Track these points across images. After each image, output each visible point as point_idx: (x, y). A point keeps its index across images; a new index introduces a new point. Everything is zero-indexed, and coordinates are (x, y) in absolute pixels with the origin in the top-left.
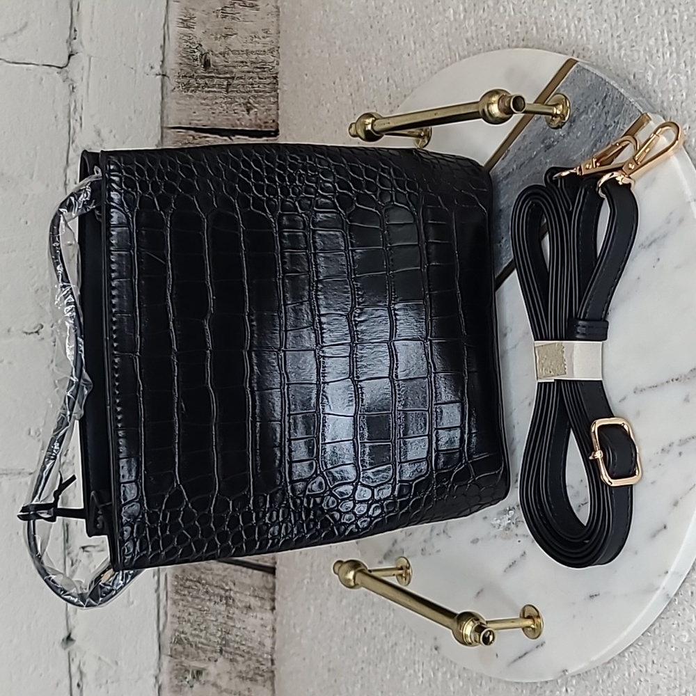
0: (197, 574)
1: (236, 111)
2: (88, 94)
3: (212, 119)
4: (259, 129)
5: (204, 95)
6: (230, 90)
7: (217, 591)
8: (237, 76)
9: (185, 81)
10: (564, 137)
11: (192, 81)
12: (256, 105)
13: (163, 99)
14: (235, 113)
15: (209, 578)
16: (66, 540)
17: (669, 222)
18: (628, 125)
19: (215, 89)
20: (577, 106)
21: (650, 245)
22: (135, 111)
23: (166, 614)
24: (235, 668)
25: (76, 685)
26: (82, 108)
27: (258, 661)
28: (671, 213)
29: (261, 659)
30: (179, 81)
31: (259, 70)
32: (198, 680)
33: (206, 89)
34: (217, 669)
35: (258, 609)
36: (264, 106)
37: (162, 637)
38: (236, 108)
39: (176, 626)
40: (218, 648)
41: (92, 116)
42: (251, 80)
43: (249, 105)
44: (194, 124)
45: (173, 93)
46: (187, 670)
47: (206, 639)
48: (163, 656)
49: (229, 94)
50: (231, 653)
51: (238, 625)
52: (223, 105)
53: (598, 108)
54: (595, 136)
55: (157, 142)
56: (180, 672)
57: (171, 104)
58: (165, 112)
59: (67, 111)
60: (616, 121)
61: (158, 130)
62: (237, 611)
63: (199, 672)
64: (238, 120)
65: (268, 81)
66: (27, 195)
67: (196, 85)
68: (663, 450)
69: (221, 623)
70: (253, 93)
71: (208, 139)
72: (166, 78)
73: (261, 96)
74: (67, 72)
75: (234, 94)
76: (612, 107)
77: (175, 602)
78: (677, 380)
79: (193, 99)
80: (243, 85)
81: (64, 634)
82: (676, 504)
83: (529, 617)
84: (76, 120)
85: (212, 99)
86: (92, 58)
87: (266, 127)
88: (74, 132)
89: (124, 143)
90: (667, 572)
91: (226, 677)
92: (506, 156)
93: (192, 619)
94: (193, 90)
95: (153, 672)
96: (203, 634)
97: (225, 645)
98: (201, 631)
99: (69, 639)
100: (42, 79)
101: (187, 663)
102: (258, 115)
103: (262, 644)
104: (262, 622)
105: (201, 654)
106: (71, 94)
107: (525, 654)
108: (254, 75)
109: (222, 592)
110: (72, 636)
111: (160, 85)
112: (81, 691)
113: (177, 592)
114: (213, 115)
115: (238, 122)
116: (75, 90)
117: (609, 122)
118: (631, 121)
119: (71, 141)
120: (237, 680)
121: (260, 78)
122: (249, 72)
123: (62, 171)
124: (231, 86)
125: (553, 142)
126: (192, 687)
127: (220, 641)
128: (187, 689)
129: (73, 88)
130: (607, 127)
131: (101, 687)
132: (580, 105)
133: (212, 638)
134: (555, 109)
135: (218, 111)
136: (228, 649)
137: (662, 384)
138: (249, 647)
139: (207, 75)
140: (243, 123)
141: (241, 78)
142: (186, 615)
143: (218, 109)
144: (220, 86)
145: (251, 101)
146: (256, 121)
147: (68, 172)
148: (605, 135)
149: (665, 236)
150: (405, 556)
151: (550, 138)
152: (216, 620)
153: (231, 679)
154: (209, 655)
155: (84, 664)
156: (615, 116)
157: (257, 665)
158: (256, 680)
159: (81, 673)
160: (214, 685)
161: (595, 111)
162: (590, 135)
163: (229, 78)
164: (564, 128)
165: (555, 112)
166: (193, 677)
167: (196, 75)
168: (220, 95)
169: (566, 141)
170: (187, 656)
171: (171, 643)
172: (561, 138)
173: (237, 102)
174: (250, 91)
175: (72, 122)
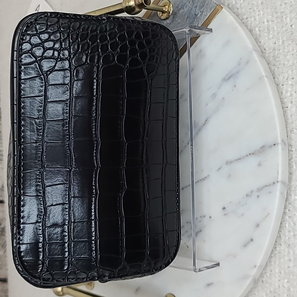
10: (170, 24)
17: (239, 64)
18: (209, 12)
20: (176, 6)
21: (229, 78)
28: (241, 59)
53: (190, 5)
54: (189, 21)
60: (202, 11)
68: (247, 195)
76: (199, 4)
78: (253, 154)
82: (258, 226)
90: (255, 266)
117: (198, 12)
118: (211, 10)
130: (196, 15)
132: (179, 4)
134: (164, 8)
137: (244, 157)
148: (196, 20)
149: (238, 73)
156: (201, 8)
161: (188, 7)
162: (187, 20)
164: (170, 19)
165: (164, 10)
169: (172, 26)
172: (168, 24)
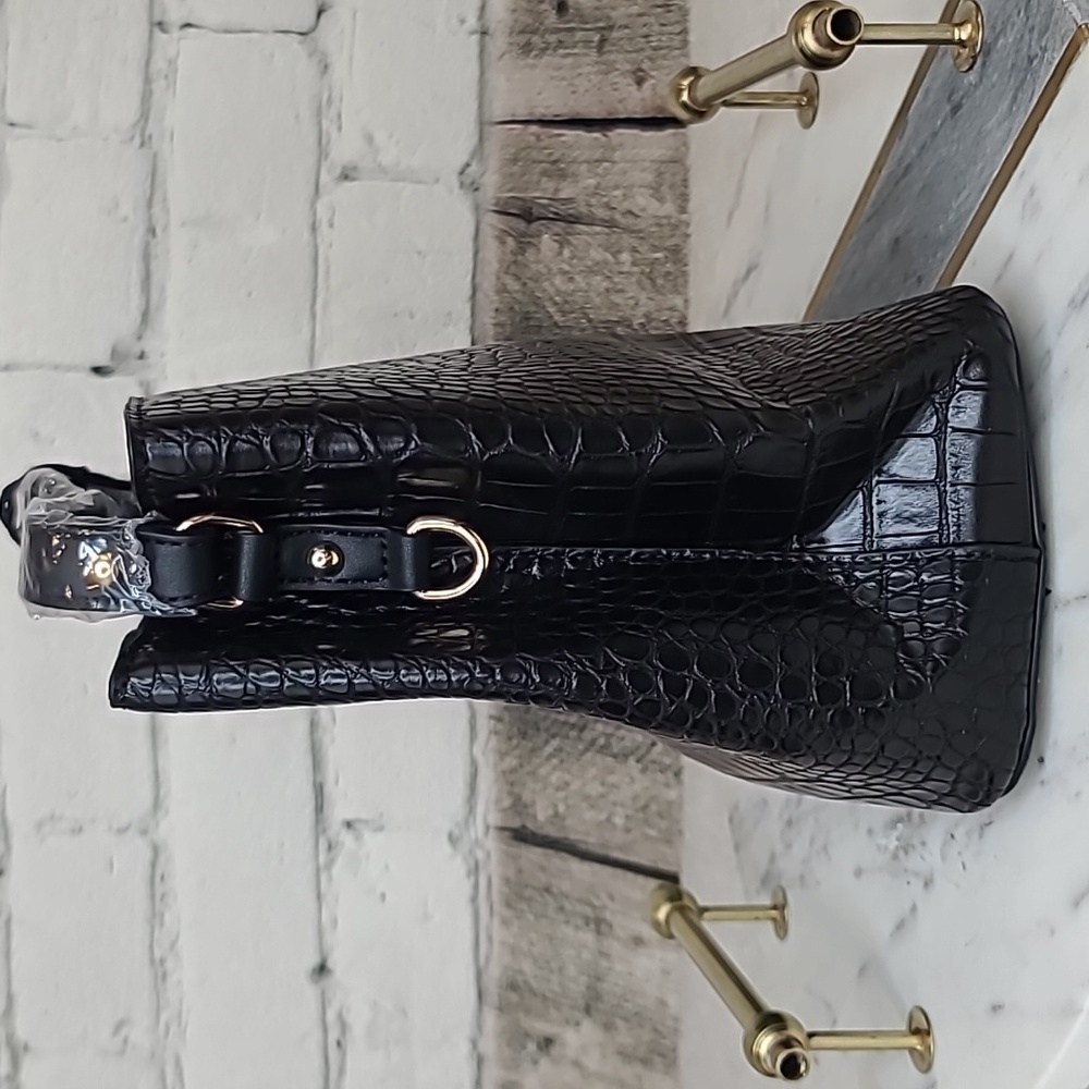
0: (543, 879)
1: (616, 86)
2: (350, 74)
3: (571, 103)
4: (660, 116)
5: (557, 60)
6: (606, 49)
7: (580, 908)
8: (619, 23)
9: (523, 39)
10: (975, 86)
11: (536, 39)
12: (653, 73)
13: (482, 74)
14: (616, 90)
15: (565, 886)
16: (319, 808)
18: (1059, 53)
19: (576, 51)
20: (992, 22)
21: (1084, 300)
23: (490, 939)
24: (613, 1040)
25: (334, 1042)
26: (341, 100)
29: (660, 1027)
30: (512, 40)
31: (659, 10)
32: (548, 1054)
33: (561, 51)
34: (579, 1038)
37: (484, 976)
38: (616, 80)
39: (508, 960)
40: (581, 1003)
41: (358, 112)
42: (645, 29)
43: (641, 74)
44: (539, 112)
45: (501, 63)
46: (527, 1035)
47: (561, 985)
48: (485, 1009)
49: (605, 57)
50: (605, 1013)
51: (619, 967)
52: (592, 77)
53: (1019, 22)
54: (1015, 81)
55: (470, 149)
56: (515, 1038)
57: (498, 81)
58: (486, 95)
59: (315, 106)
60: (1043, 44)
61: (472, 129)
62: (615, 944)
63: (547, 1043)
64: (620, 101)
65: (678, 28)
66: (250, 250)
67: (543, 45)
69: (587, 962)
70: (649, 52)
71: (563, 139)
72: (487, 38)
73: (664, 57)
74: (313, 40)
75: (612, 57)
76: (1038, 19)
77: (505, 922)
79: (537, 72)
80: (631, 39)
81: (312, 960)
83: (916, 1032)
84: (332, 120)
85: (572, 67)
86: (358, 15)
88: (329, 142)
89: (414, 153)
91: (596, 1054)
92: (903, 133)
93: (535, 950)
94: (537, 55)
95: (467, 1030)
96: (555, 978)
97: (595, 999)
98: (552, 971)
99: (322, 969)
100: (272, 56)
101: (527, 1023)
102: (657, 90)
103: (663, 1003)
104: (664, 966)
105: (552, 1009)
106: (322, 77)
108: (652, 20)
109: (588, 911)
110: (330, 964)
111: (477, 50)
112: (344, 1054)
113: (509, 905)
114: (574, 96)
115: (620, 107)
116: (330, 70)
117: (1036, 49)
118: (1063, 44)
119: (322, 152)
120: (617, 1060)
121: (663, 25)
122: (640, 15)
123: (308, 206)
124: (607, 44)
125: (962, 98)
126: (536, 1063)
127: (584, 990)
128: (528, 1065)
129: (326, 66)
130: (1031, 61)
131: (377, 1048)
132: (997, 18)
133: (572, 986)
134: (956, 30)
135: (581, 89)
136: (600, 1006)
138: (638, 1005)
139: (562, 26)
140: (630, 107)
141: (626, 27)
142: (524, 945)
143: (583, 85)
144: (587, 42)
145: (644, 66)
146: (653, 101)
147: (319, 207)
148: (1029, 76)
150: (783, 885)
151: (958, 91)
152: (579, 956)
153: (604, 1057)
154: (566, 1013)
155: (349, 1010)
156: (1042, 35)
157: (654, 1037)
158: (652, 1063)
159: (344, 1026)
160: (577, 1064)
161: (1016, 28)
162: (1010, 77)
163: (603, 28)
164: (975, 67)
165: (957, 38)
166: (539, 1047)
167: (542, 28)
168: (587, 60)
169: (978, 94)
170: (528, 1011)
171: (501, 987)
172: (972, 88)
173: (617, 70)
174: (642, 49)
175: (325, 124)
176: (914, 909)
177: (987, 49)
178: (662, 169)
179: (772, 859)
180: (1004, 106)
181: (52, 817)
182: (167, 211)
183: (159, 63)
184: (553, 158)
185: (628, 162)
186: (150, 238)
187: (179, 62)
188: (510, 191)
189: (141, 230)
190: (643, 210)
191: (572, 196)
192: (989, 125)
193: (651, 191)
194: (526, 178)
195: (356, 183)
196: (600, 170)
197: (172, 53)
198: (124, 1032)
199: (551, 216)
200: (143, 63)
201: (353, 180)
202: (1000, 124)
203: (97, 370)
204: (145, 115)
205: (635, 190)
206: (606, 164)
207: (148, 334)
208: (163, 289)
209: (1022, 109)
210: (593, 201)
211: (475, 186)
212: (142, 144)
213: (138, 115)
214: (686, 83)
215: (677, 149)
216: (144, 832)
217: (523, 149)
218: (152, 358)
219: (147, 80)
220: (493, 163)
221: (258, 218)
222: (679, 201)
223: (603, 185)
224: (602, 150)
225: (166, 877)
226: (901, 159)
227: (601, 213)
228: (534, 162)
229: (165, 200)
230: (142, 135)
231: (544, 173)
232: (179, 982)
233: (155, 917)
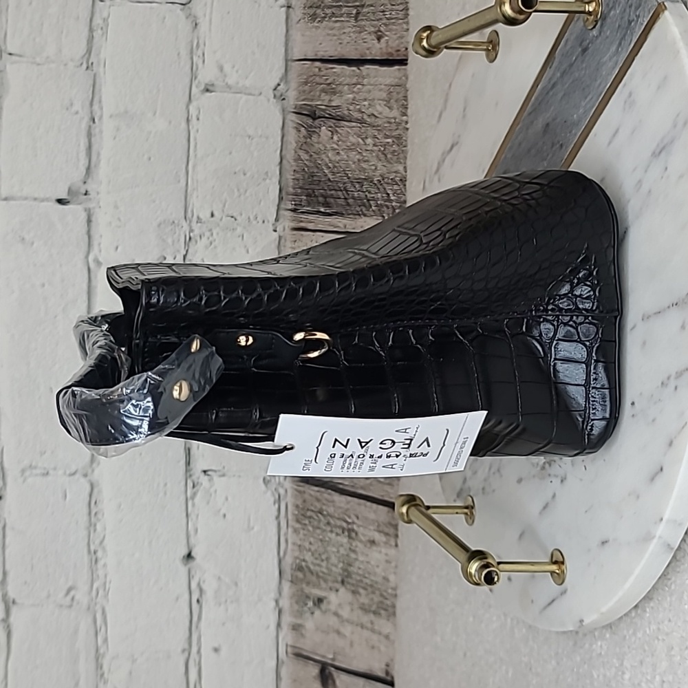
0: (318, 505)
1: (365, 40)
2: (210, 30)
3: (339, 49)
4: (391, 58)
5: (331, 24)
6: (359, 19)
7: (339, 523)
8: (367, 3)
9: (311, 11)
10: (597, 37)
11: (319, 11)
12: (387, 33)
13: (287, 31)
14: (365, 42)
15: (331, 510)
16: (188, 463)
17: (675, 126)
18: (647, 17)
19: (343, 19)
20: (607, 1)
21: (660, 152)
22: (258, 46)
23: (287, 541)
24: (358, 600)
25: (196, 601)
26: (205, 45)
27: (382, 595)
28: (678, 115)
29: (385, 594)
30: (305, 12)
32: (319, 607)
33: (333, 19)
34: (338, 599)
35: (382, 544)
36: (396, 34)
37: (283, 563)
38: (365, 37)
39: (297, 554)
40: (340, 579)
41: (215, 52)
42: (382, 7)
43: (380, 33)
44: (320, 55)
45: (299, 25)
46: (308, 597)
47: (327, 568)
48: (283, 581)
49: (359, 23)
50: (353, 585)
51: (361, 558)
52: (352, 34)
54: (620, 34)
55: (280, 76)
56: (301, 599)
57: (296, 36)
58: (290, 44)
59: (190, 48)
60: (638, 14)
61: (282, 63)
62: (359, 544)
63: (320, 601)
64: (368, 49)
65: (401, 7)
66: (150, 132)
67: (323, 15)
68: (662, 383)
69: (343, 555)
70: (385, 21)
71: (334, 70)
72: (291, 9)
73: (393, 24)
74: (189, 8)
75: (363, 23)
77: (296, 531)
78: (676, 304)
79: (319, 31)
80: (374, 13)
81: (185, 552)
82: (671, 444)
83: (556, 563)
84: (199, 57)
85: (340, 28)
87: (398, 55)
88: (197, 69)
89: (247, 78)
90: (662, 519)
91: (348, 609)
92: (552, 64)
93: (313, 548)
94: (319, 21)
95: (273, 595)
96: (324, 564)
97: (347, 577)
98: (322, 560)
99: (189, 556)
100: (165, 18)
101: (307, 590)
102: (390, 43)
103: (386, 579)
104: (387, 558)
105: (322, 582)
106: (193, 31)
107: (553, 601)
108: (387, 2)
109: (345, 525)
110: (193, 554)
111: (285, 17)
112: (201, 607)
113: (298, 521)
114: (341, 46)
115: (368, 52)
116: (198, 27)
117: (633, 16)
118: (649, 13)
119: (193, 76)
120: (360, 612)
121: (393, 5)
123: (184, 107)
124: (360, 15)
125: (589, 44)
126: (312, 613)
127: (341, 571)
128: (308, 615)
129: (196, 24)
130: (630, 22)
131: (220, 605)
133: (334, 569)
134: (587, 6)
135: (345, 41)
136: (350, 580)
137: (664, 310)
138: (372, 581)
139: (334, 4)
140: (373, 53)
141: (372, 6)
142: (307, 545)
143: (346, 39)
144: (349, 15)
145: (382, 29)
146: (387, 50)
147: (191, 108)
148: (629, 31)
149: (672, 142)
150: (471, 494)
151: (586, 40)
152: (338, 552)
153: (352, 610)
154: (330, 584)
155: (204, 581)
156: (637, 8)
157: (381, 599)
158: (380, 614)
159: (201, 590)
160: (336, 614)
161: (621, 5)
162: (617, 32)
163: (358, 6)
164: (597, 27)
165: (587, 10)
166: (314, 604)
167: (323, 5)
168: (349, 24)
169: (598, 41)
170: (308, 583)
171: (292, 569)
172: (595, 38)
173: (366, 31)
174: (381, 19)
175: (195, 59)
176: (554, 496)
177: (604, 17)
178: (391, 90)
179: (465, 480)
180: (614, 48)
181: (31, 466)
182: (101, 108)
183: (98, 21)
184: (328, 82)
185: (371, 85)
186: (91, 123)
187: (109, 20)
188: (303, 100)
189: (87, 119)
190: (380, 113)
191: (340, 104)
192: (605, 59)
193: (385, 103)
194: (312, 93)
195: (213, 93)
196: (355, 90)
197: (105, 15)
198: (72, 593)
199: (327, 116)
200: (88, 20)
201: (212, 92)
202: (610, 59)
203: (60, 201)
204: (89, 51)
205: (376, 101)
206: (359, 86)
207: (89, 181)
208: (99, 154)
209: (624, 49)
210: (351, 108)
211: (283, 97)
212: (87, 68)
213: (85, 51)
214: (425, 35)
215: (400, 79)
216: (85, 475)
217: (311, 76)
218: (92, 194)
219: (91, 30)
220: (293, 85)
221: (155, 114)
222: (401, 109)
223: (357, 97)
224: (357, 78)
225: (98, 502)
226: (550, 79)
227: (356, 115)
228: (317, 84)
229: (100, 102)
230: (88, 62)
231: (323, 91)
232: (105, 565)
233: (91, 526)
